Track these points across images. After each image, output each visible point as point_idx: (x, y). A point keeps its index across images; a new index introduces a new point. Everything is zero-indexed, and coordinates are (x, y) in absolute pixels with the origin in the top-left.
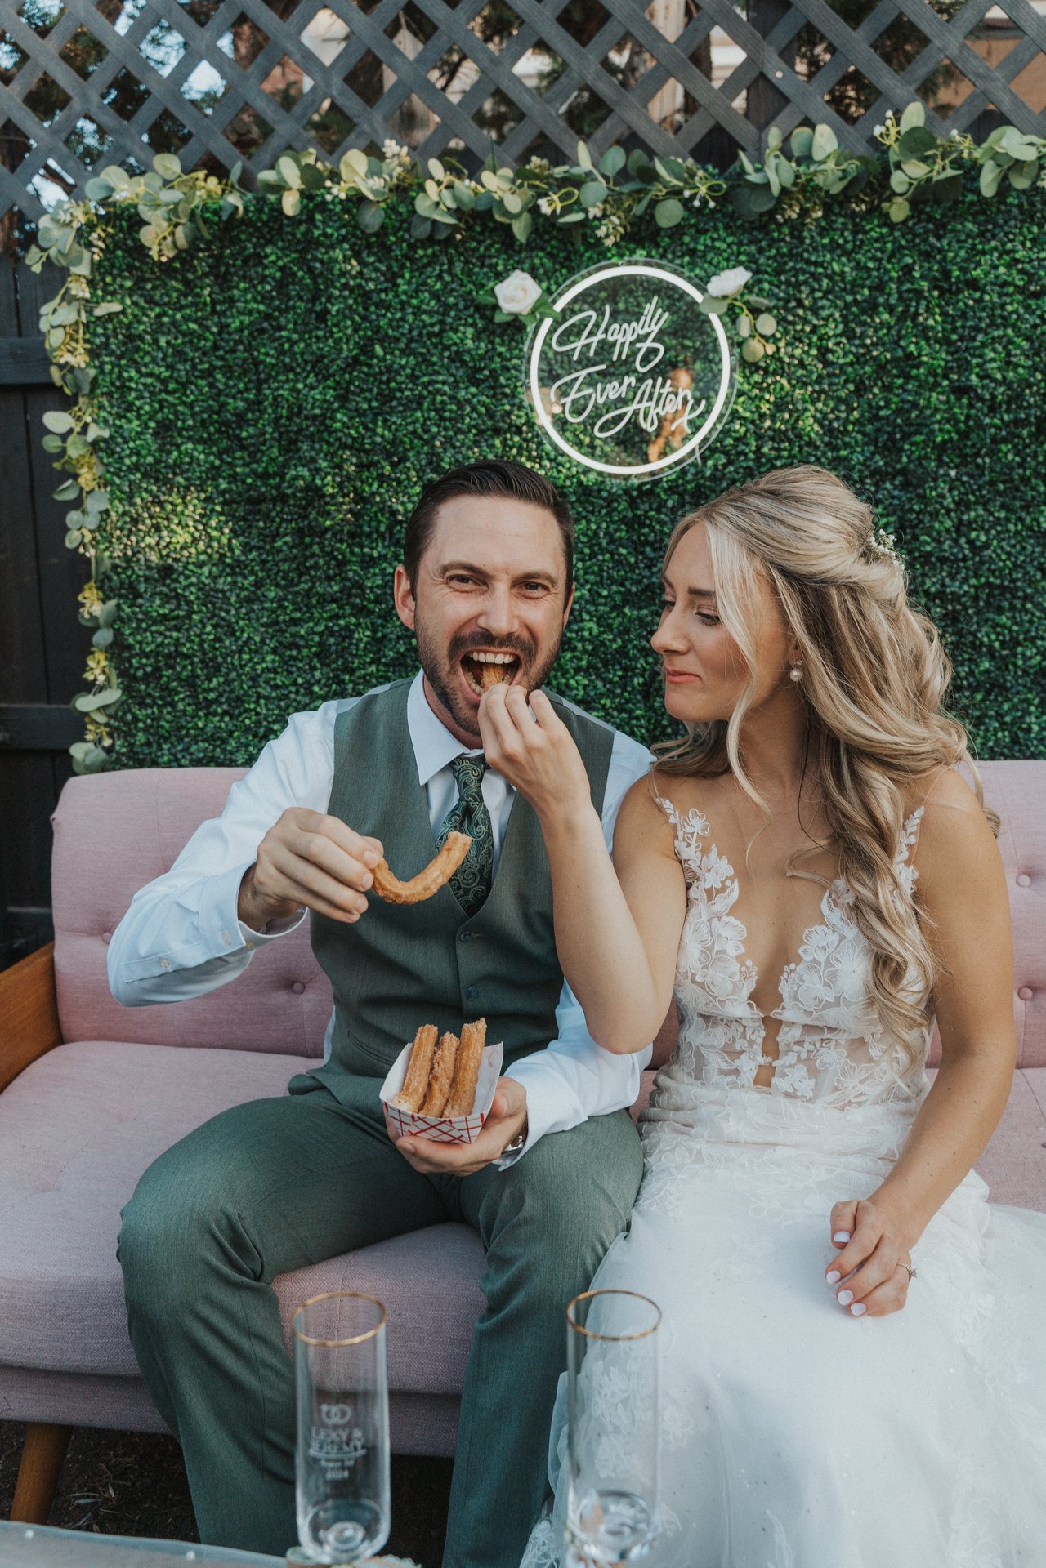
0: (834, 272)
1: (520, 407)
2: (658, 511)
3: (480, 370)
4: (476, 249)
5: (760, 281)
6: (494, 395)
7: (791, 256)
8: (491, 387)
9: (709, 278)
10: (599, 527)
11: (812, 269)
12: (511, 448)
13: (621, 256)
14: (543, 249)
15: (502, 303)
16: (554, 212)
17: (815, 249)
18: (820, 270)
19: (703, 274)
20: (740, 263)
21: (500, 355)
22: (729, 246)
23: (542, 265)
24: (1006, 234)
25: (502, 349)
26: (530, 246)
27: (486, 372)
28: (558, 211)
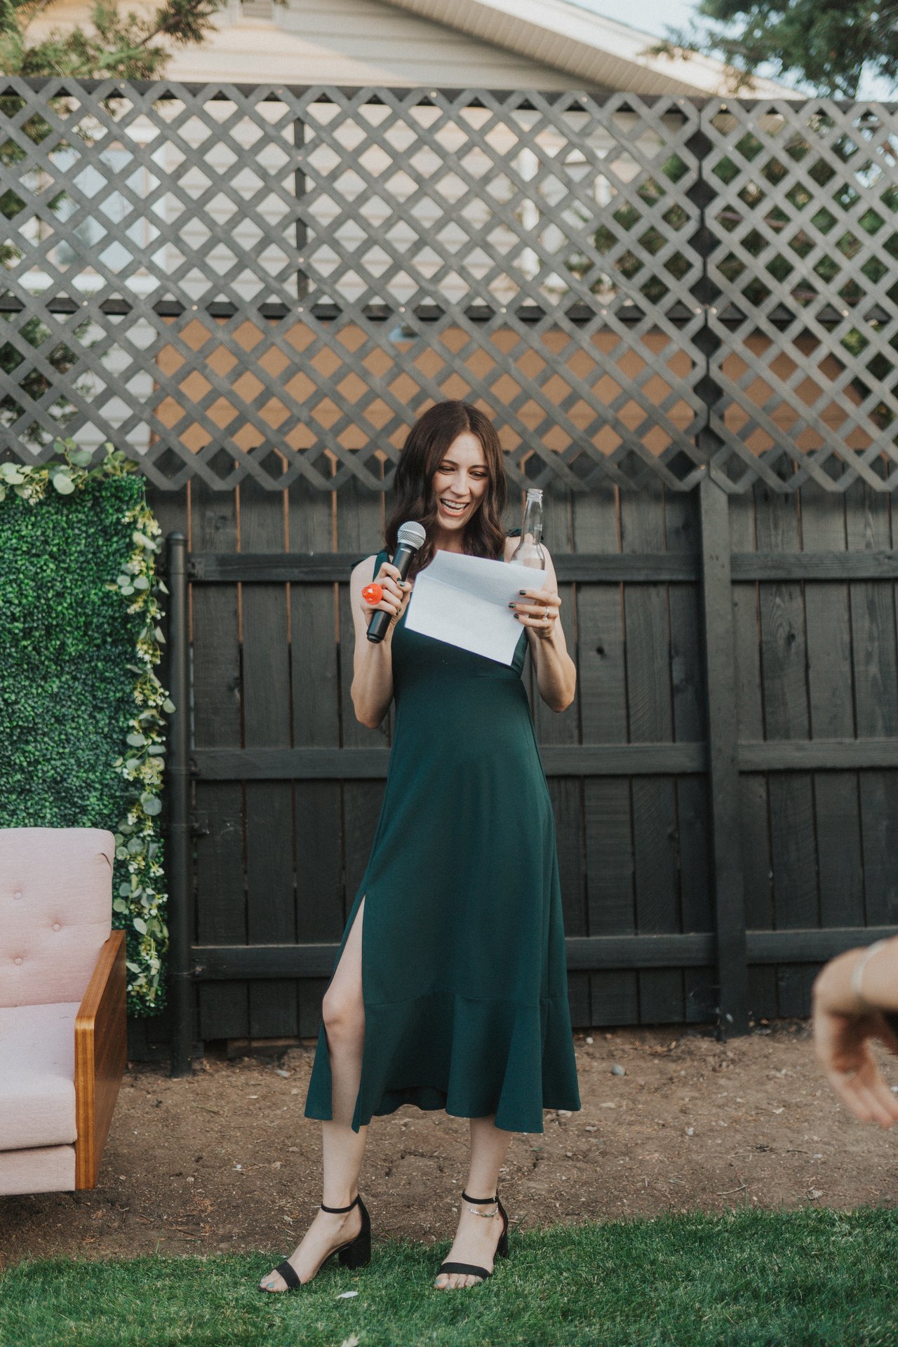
24: (16, 521)
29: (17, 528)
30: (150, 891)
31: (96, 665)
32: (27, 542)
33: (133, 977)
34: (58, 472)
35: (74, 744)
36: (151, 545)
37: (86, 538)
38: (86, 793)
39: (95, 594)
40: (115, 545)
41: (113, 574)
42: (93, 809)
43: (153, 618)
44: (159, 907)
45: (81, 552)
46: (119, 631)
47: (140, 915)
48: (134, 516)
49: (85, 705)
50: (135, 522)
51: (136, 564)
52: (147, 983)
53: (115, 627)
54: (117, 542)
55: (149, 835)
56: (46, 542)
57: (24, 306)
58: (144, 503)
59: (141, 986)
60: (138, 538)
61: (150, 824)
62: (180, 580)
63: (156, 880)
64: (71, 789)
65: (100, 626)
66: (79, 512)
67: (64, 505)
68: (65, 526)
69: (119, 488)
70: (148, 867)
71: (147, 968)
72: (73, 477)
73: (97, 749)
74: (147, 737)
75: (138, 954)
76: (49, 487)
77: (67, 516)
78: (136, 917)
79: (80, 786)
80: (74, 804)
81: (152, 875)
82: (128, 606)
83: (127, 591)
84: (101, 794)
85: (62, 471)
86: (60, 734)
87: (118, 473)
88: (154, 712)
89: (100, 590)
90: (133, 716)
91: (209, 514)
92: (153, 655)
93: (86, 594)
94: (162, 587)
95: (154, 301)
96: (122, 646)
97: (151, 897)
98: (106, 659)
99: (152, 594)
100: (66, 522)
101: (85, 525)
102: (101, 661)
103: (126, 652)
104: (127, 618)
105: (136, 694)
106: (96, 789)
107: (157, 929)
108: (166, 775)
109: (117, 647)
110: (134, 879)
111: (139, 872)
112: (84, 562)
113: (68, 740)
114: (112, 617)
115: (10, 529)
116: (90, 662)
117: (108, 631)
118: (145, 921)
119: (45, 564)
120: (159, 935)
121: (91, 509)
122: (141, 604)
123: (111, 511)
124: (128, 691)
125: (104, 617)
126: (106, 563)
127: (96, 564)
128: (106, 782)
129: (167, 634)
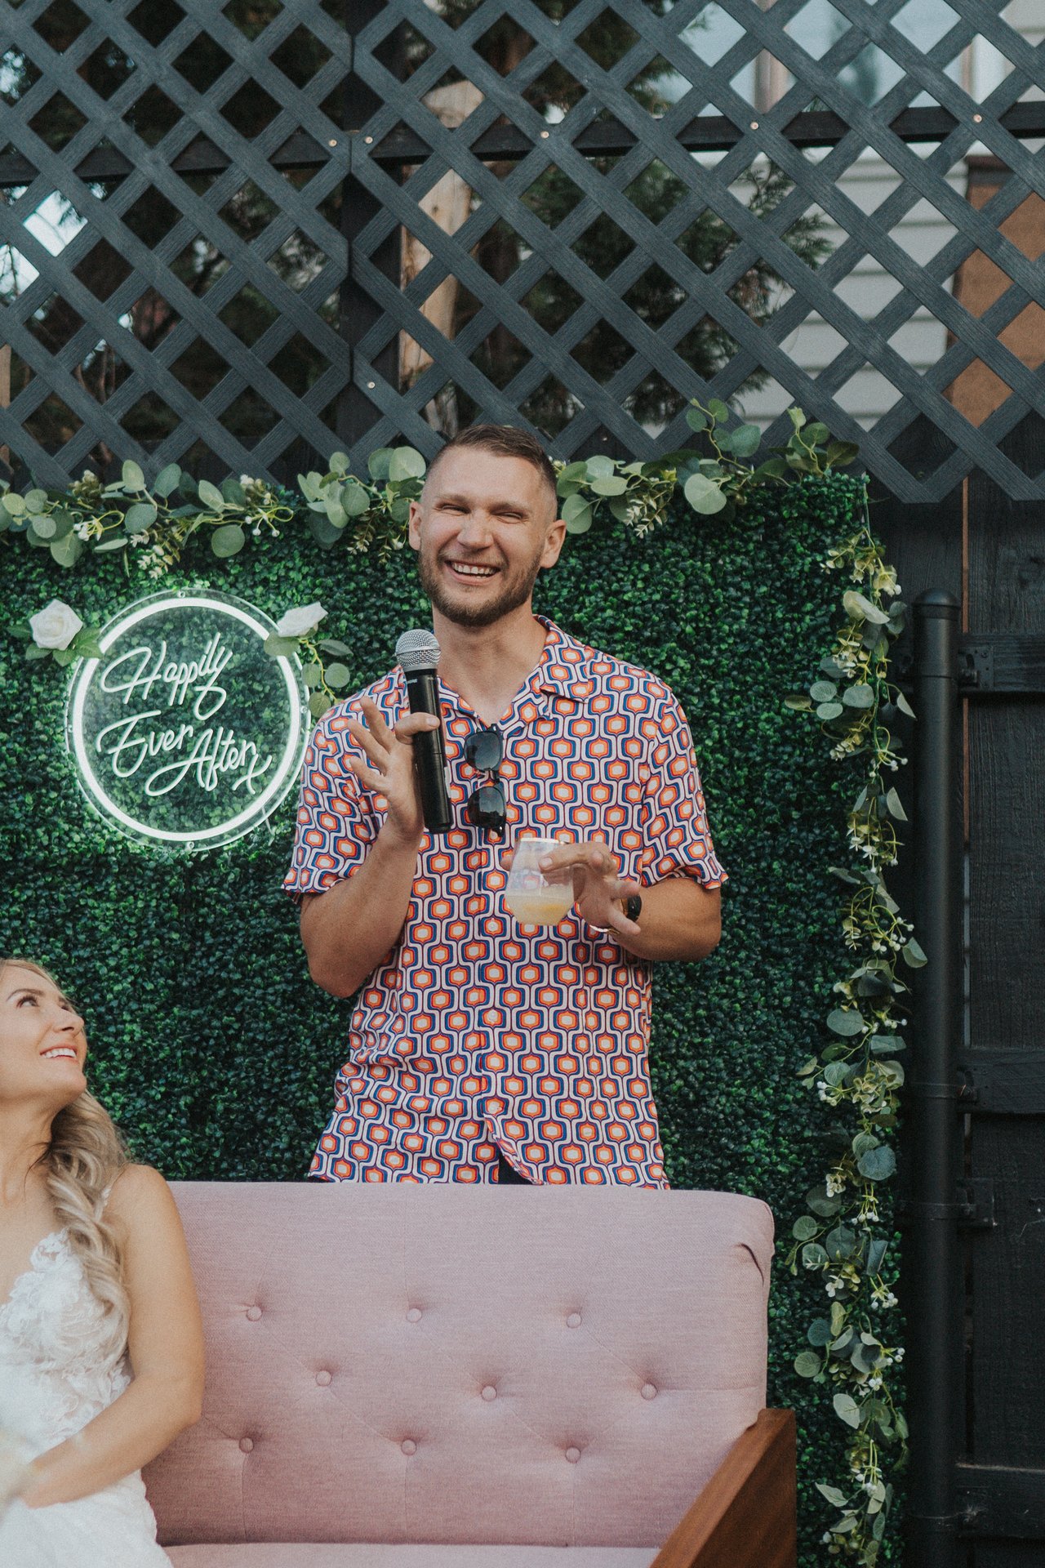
0: (422, 611)
1: (59, 758)
2: (219, 885)
3: (13, 713)
4: (14, 573)
5: (338, 619)
6: (28, 743)
7: (372, 589)
8: (24, 733)
9: (283, 612)
10: (147, 906)
11: (397, 606)
12: (46, 806)
13: (180, 584)
14: (94, 574)
15: (36, 637)
16: (93, 537)
17: (400, 584)
18: (406, 607)
19: (274, 608)
20: (317, 598)
21: (37, 695)
22: (304, 577)
23: (93, 592)
24: (614, 573)
25: (37, 689)
26: (78, 570)
27: (19, 715)
28: (98, 537)
29: (615, 586)
30: (868, 1339)
31: (770, 866)
32: (634, 615)
33: (836, 1515)
34: (693, 472)
35: (724, 1028)
36: (879, 617)
37: (750, 606)
38: (746, 1129)
39: (769, 721)
40: (807, 618)
41: (804, 679)
42: (758, 1163)
43: (884, 770)
44: (889, 1374)
45: (740, 634)
46: (814, 797)
47: (849, 1388)
48: (845, 557)
49: (746, 948)
50: (848, 569)
51: (847, 658)
52: (860, 1530)
53: (808, 788)
54: (812, 612)
55: (870, 1222)
56: (671, 615)
57: (635, 139)
58: (867, 530)
59: (847, 1536)
60: (854, 601)
61: (872, 1199)
62: (940, 692)
63: (882, 1318)
64: (716, 1119)
65: (775, 788)
66: (738, 553)
67: (707, 538)
68: (710, 581)
69: (817, 501)
70: (866, 1288)
71: (864, 1498)
72: (723, 480)
73: (767, 1039)
74: (869, 1019)
75: (846, 1469)
76: (677, 500)
77: (714, 561)
78: (842, 1391)
79: (733, 1113)
80: (720, 1150)
81: (875, 1305)
82: (833, 745)
83: (828, 712)
84: (775, 1133)
85: (703, 470)
86: (697, 1006)
87: (817, 469)
88: (884, 966)
89: (778, 713)
90: (842, 975)
91: (1007, 552)
92: (882, 847)
93: (751, 720)
94: (902, 704)
95: (893, 111)
96: (821, 827)
97: (870, 1353)
98: (789, 856)
99: (881, 719)
100: (712, 574)
101: (749, 578)
102: (780, 857)
103: (827, 841)
104: (833, 769)
105: (847, 927)
106: (764, 1122)
107: (883, 1420)
108: (909, 1098)
109: (811, 831)
110: (838, 1312)
111: (847, 1296)
112: (747, 654)
113: (712, 1020)
114: (799, 767)
115: (601, 588)
116: (757, 860)
117: (793, 796)
118: (859, 1401)
119: (669, 659)
120: (887, 1433)
121: (759, 546)
122: (857, 739)
123: (800, 549)
124: (833, 921)
125: (786, 768)
126: (791, 656)
127: (772, 658)
128: (786, 1108)
129: (911, 800)
